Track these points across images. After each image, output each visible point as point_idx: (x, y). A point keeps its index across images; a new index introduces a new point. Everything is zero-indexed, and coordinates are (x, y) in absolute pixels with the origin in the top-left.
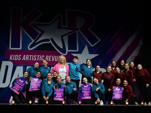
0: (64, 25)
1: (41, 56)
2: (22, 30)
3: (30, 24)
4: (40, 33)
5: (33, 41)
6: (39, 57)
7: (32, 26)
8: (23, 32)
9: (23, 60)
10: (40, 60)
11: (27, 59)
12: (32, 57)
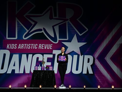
0: (55, 16)
1: (34, 44)
2: (18, 21)
3: (25, 16)
4: (33, 23)
5: (27, 31)
6: (33, 45)
7: (26, 18)
8: (18, 23)
9: (18, 48)
10: (34, 48)
11: (22, 47)
12: (26, 45)
